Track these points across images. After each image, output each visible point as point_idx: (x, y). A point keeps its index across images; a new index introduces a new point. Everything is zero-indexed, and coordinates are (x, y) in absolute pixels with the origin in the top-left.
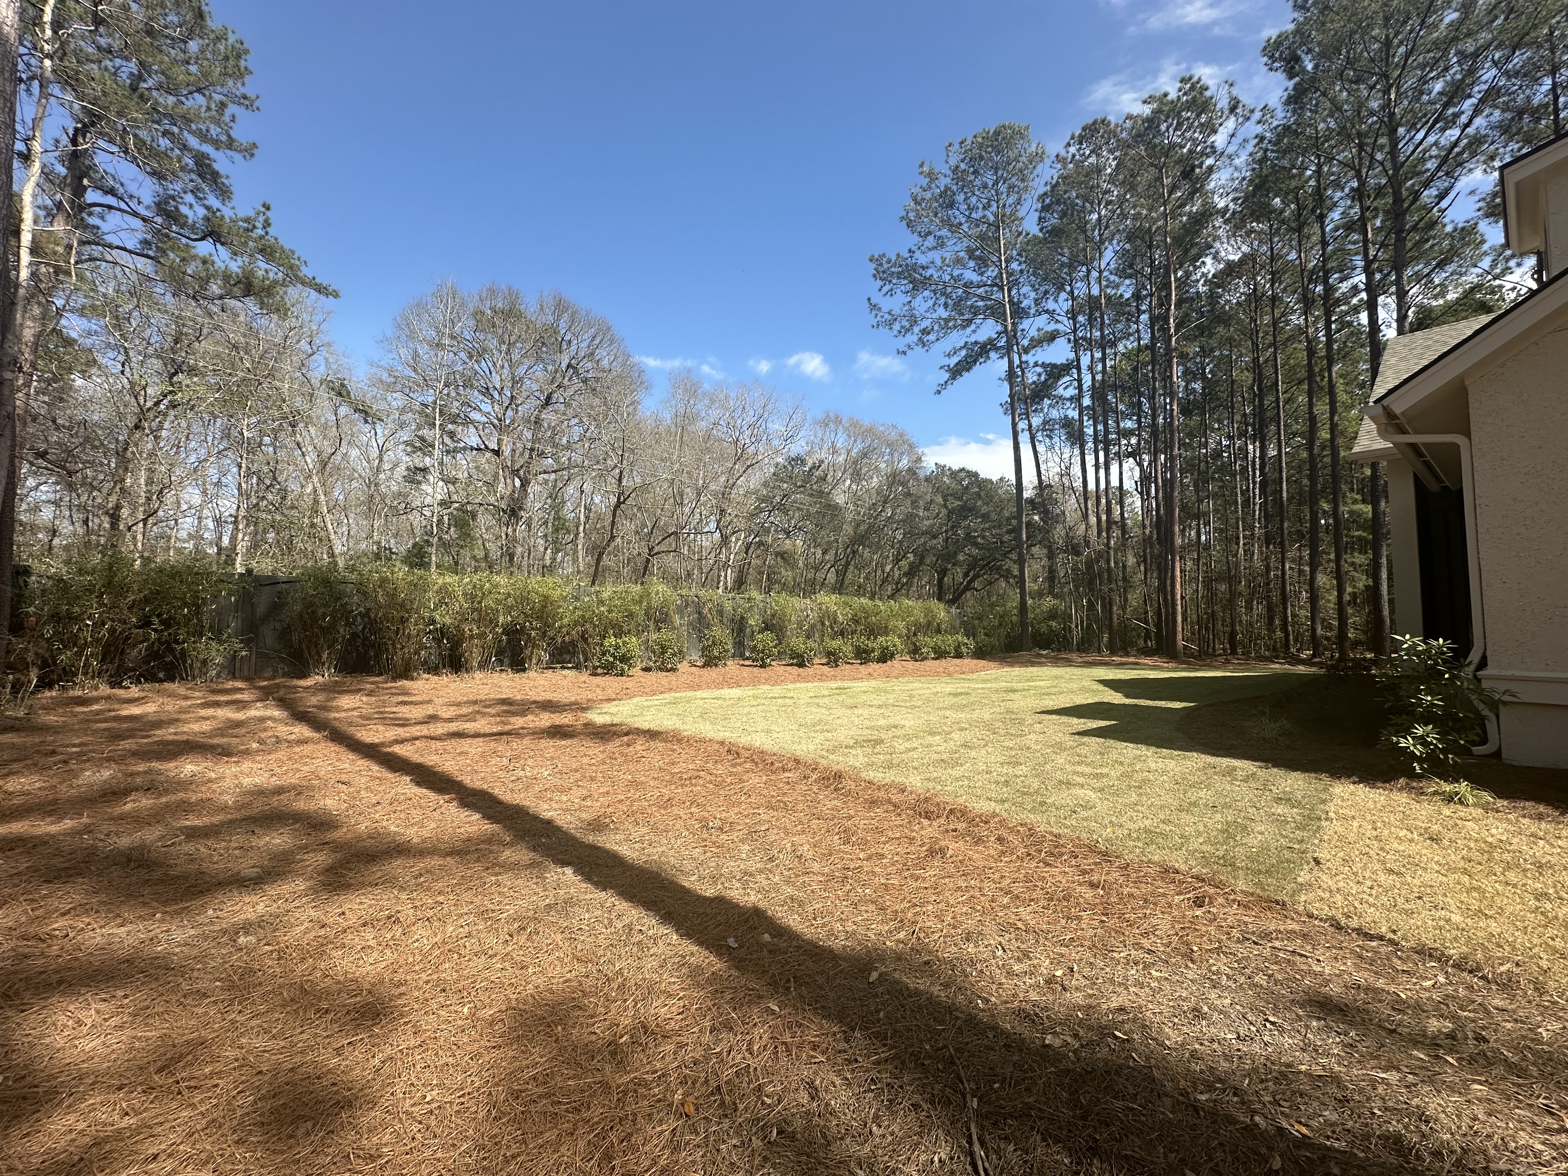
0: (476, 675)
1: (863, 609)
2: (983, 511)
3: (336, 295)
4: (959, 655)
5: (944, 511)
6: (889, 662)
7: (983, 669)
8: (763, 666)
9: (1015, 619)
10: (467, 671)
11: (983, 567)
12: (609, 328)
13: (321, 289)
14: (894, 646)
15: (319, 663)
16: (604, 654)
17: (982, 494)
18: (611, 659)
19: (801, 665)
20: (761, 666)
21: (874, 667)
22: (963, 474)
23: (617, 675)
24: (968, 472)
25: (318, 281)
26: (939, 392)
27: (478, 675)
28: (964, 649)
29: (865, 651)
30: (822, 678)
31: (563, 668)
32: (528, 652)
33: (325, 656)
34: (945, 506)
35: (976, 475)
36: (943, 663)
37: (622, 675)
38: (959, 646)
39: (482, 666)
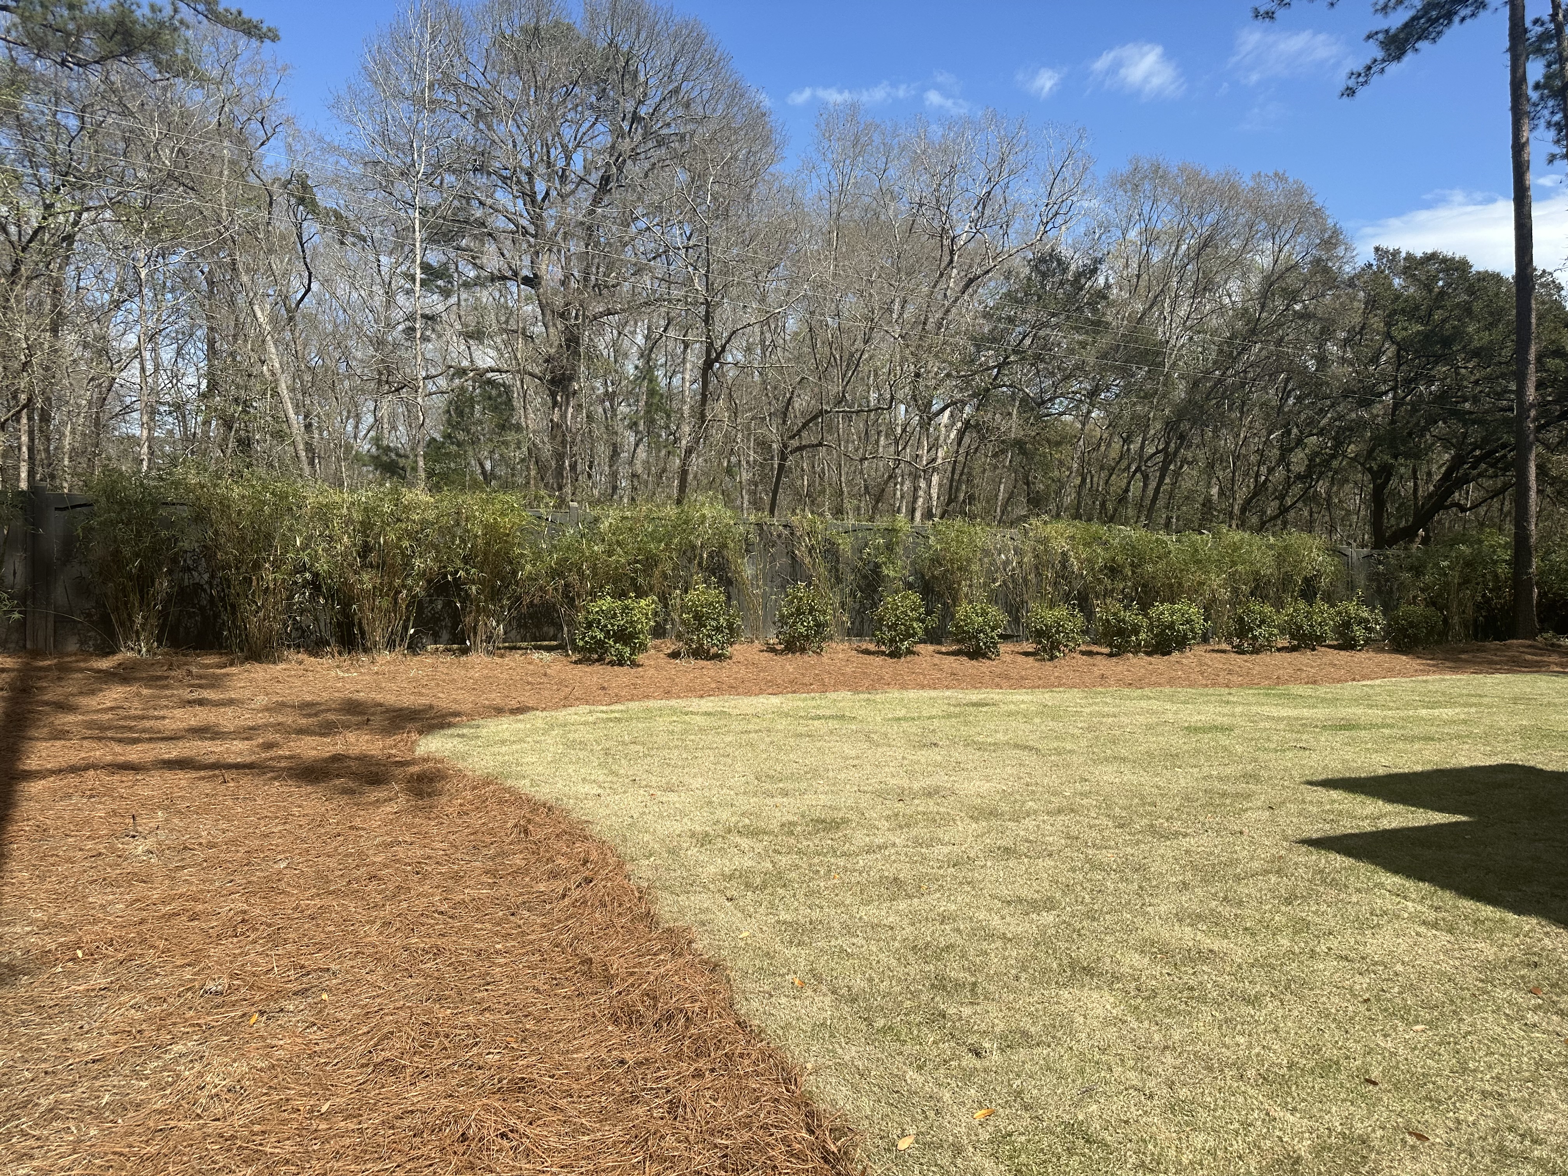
0: (380, 659)
1: (1129, 548)
2: (1476, 344)
3: (275, 38)
4: (1348, 644)
5: (1390, 350)
6: (1176, 655)
7: (1390, 672)
8: (895, 654)
9: (1503, 570)
10: (366, 650)
11: (1478, 460)
12: (700, 40)
13: (251, 30)
14: (1188, 621)
15: (134, 634)
16: (589, 626)
17: (1477, 307)
18: (600, 636)
19: (976, 654)
20: (892, 655)
21: (1138, 663)
22: (1433, 267)
23: (612, 663)
24: (1445, 260)
25: (245, 16)
26: (1350, 92)
27: (385, 657)
28: (1359, 632)
29: (1121, 632)
30: (1018, 683)
31: (538, 648)
32: (469, 620)
33: (139, 619)
34: (1388, 336)
35: (1462, 266)
36: (1304, 659)
37: (621, 664)
38: (1347, 625)
39: (391, 645)
